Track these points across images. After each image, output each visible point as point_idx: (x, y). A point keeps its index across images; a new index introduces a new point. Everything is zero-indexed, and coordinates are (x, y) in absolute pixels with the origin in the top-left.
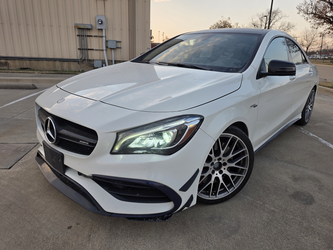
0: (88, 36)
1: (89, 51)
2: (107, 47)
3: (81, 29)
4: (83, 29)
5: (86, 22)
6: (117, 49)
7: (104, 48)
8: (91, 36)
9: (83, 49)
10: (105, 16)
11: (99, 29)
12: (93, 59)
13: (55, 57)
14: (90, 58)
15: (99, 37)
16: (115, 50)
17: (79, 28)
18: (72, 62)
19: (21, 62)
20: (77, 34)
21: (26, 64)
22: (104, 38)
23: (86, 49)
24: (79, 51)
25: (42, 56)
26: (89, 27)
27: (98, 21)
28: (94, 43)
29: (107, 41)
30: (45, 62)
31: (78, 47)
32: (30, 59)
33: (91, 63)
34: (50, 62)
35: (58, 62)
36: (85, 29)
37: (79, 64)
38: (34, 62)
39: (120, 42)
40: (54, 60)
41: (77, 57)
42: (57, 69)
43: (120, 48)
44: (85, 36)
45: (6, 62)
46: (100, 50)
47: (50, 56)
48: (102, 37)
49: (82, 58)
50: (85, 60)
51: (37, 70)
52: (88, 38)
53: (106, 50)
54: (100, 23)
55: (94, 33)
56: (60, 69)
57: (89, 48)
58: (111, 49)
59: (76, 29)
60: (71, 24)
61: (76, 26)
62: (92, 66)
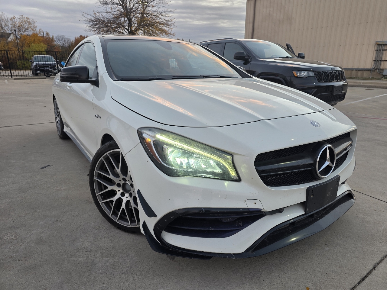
0: (384, 50)
1: (383, 63)
3: (380, 45)
4: (382, 45)
5: (386, 39)
9: (378, 61)
12: (385, 68)
13: (354, 68)
14: (382, 68)
17: (378, 45)
18: (365, 71)
20: (376, 49)
23: (380, 61)
24: (373, 62)
31: (374, 59)
33: (382, 71)
34: (348, 71)
35: (355, 71)
36: (383, 45)
37: (371, 72)
40: (352, 69)
41: (371, 67)
42: (352, 77)
44: (382, 50)
49: (374, 67)
50: (377, 69)
52: (385, 52)
56: (354, 76)
57: (383, 59)
59: (376, 46)
60: (373, 42)
61: (376, 43)
62: (382, 74)
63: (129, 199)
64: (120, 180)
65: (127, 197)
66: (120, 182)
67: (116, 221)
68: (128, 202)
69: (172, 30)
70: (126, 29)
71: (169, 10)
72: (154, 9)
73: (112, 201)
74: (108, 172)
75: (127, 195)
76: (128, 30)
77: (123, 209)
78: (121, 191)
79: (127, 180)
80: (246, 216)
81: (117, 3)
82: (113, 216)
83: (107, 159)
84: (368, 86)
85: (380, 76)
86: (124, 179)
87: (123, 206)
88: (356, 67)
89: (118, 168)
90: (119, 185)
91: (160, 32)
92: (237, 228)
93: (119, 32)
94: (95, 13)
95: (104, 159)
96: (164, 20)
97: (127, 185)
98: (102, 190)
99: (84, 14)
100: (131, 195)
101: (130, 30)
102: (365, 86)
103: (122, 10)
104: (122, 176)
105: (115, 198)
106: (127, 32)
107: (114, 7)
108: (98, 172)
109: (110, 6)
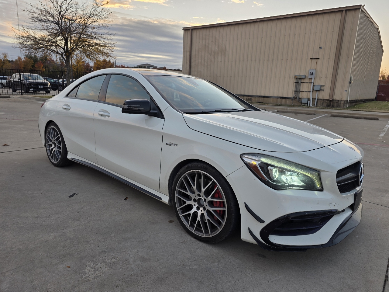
0: (301, 83)
1: (301, 92)
2: (313, 90)
3: (298, 78)
4: (299, 78)
5: (302, 74)
6: (321, 91)
7: (311, 91)
8: (304, 83)
9: (297, 91)
10: (316, 70)
11: (310, 78)
12: (303, 97)
14: (300, 97)
15: (309, 83)
16: (319, 92)
17: (297, 78)
18: (288, 99)
19: (259, 98)
20: (295, 81)
21: (261, 100)
22: (312, 84)
23: (299, 91)
24: (294, 92)
25: (271, 95)
26: (303, 77)
27: (310, 73)
28: (304, 87)
29: (314, 86)
30: (272, 99)
31: (294, 90)
32: (264, 97)
33: (301, 100)
34: (275, 99)
36: (301, 78)
37: (292, 100)
38: (266, 99)
39: (324, 86)
40: (277, 98)
41: (292, 96)
42: (278, 103)
43: (323, 90)
45: (251, 99)
46: (308, 92)
47: (276, 95)
48: (311, 83)
49: (295, 96)
50: (296, 98)
51: (267, 103)
52: (302, 84)
53: (312, 92)
54: (311, 74)
55: (306, 80)
56: (280, 104)
57: (301, 90)
58: (317, 91)
59: (295, 79)
60: (292, 76)
61: (295, 77)
62: (301, 102)
63: (203, 212)
64: (196, 196)
65: (201, 211)
66: (195, 198)
67: (193, 232)
68: (202, 215)
69: (113, 52)
70: (62, 48)
71: (110, 33)
72: (94, 30)
73: (190, 214)
74: (186, 189)
75: (201, 209)
76: (64, 49)
77: (199, 221)
78: (197, 206)
79: (201, 196)
80: (328, 215)
81: (51, 21)
82: (190, 227)
83: (186, 178)
84: (295, 113)
85: (299, 104)
86: (199, 195)
87: (199, 218)
88: (280, 95)
89: (194, 186)
90: (195, 200)
91: (99, 53)
92: (320, 226)
93: (52, 50)
94: (24, 29)
95: (184, 179)
96: (104, 42)
97: (201, 200)
98: (182, 205)
99: (14, 30)
100: (204, 209)
101: (66, 50)
102: (292, 112)
103: (58, 28)
104: (197, 193)
105: (192, 212)
106: (63, 51)
107: (49, 25)
108: (179, 189)
109: (43, 23)
